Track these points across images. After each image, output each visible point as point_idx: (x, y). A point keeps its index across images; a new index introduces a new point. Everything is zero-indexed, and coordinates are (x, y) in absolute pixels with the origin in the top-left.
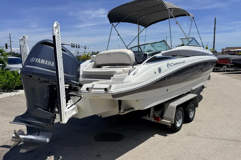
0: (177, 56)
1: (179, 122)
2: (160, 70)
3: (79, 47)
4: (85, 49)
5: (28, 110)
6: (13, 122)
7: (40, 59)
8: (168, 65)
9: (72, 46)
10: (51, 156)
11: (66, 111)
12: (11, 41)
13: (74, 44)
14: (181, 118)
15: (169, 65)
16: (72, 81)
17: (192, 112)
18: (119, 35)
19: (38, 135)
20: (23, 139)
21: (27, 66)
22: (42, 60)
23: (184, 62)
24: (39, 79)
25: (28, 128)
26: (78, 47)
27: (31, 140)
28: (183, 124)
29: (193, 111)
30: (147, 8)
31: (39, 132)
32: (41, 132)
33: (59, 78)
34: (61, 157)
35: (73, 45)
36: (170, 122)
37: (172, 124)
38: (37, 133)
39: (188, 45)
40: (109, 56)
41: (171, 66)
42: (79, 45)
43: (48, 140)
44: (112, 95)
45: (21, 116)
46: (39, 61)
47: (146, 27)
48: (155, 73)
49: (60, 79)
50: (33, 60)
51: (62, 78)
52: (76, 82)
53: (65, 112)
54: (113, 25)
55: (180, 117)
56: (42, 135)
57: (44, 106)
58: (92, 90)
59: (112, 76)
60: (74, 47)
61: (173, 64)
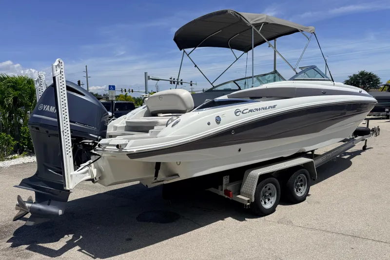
0: (261, 98)
1: (270, 201)
2: (218, 120)
3: (182, 84)
4: (191, 85)
5: (38, 171)
6: (19, 185)
7: (49, 106)
8: (236, 113)
9: (171, 82)
10: (69, 235)
11: (72, 173)
12: (88, 76)
13: (174, 79)
14: (274, 195)
15: (238, 112)
16: (91, 135)
17: (303, 187)
18: (196, 66)
19: (49, 205)
20: (29, 207)
21: (35, 115)
22: (52, 107)
23: (274, 107)
24: (47, 132)
25: (37, 195)
26: (180, 83)
27: (39, 210)
28: (279, 206)
29: (305, 185)
30: (233, 24)
31: (50, 200)
32: (52, 202)
33: (61, 130)
34: (81, 237)
35: (172, 80)
36: (247, 199)
37: (251, 202)
38: (48, 201)
39: (293, 79)
40: (161, 99)
41: (243, 113)
42: (182, 80)
43: (60, 212)
44: (127, 155)
45: (30, 179)
46: (48, 109)
47: (247, 52)
48: (209, 124)
49: (63, 132)
50: (41, 107)
51: (65, 131)
52: (97, 137)
53: (71, 176)
54: (184, 52)
55: (272, 194)
56: (54, 205)
57: (56, 167)
58: (108, 147)
59: (153, 128)
60: (174, 83)
61: (248, 111)
